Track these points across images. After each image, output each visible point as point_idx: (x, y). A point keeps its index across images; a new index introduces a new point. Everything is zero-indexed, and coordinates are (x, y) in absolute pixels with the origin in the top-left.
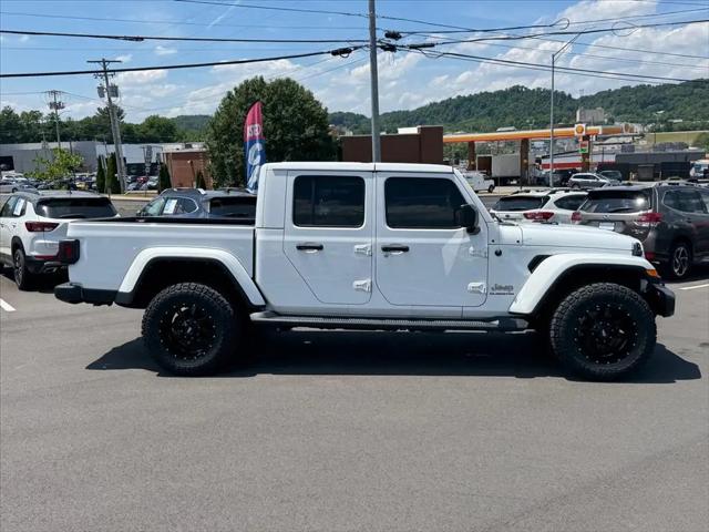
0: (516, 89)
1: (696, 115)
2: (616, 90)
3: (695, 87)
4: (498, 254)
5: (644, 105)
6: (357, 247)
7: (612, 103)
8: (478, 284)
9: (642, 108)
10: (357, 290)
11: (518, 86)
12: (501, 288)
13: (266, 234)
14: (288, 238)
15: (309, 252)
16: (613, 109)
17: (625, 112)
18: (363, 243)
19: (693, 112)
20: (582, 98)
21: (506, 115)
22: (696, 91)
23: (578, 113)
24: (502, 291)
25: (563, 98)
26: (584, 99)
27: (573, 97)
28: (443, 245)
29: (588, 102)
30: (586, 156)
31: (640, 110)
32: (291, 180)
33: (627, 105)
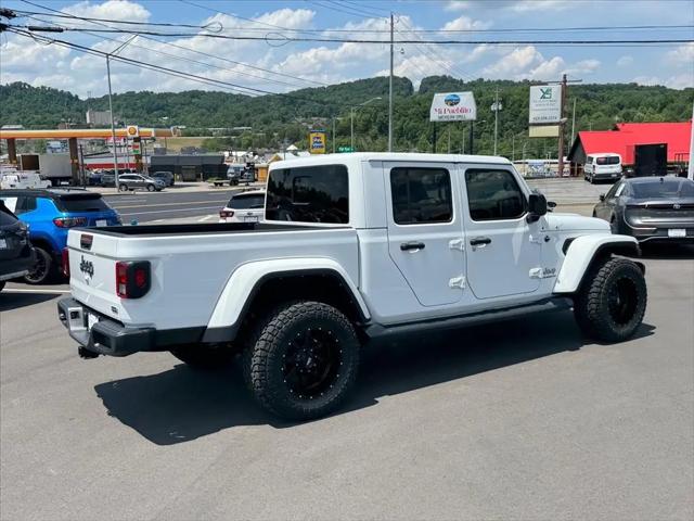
0: (17, 86)
1: (196, 123)
2: (122, 95)
3: (193, 97)
4: (547, 240)
5: (150, 111)
6: (452, 242)
7: (119, 107)
8: (537, 269)
9: (148, 113)
10: (452, 288)
11: (20, 83)
12: (548, 271)
13: (372, 235)
14: (392, 238)
15: (412, 252)
16: (121, 113)
17: (133, 116)
18: (456, 238)
19: (194, 120)
20: (89, 99)
21: (10, 112)
22: (193, 101)
23: (88, 114)
25: (70, 99)
26: (91, 101)
27: (80, 98)
29: (96, 104)
30: (138, 157)
31: (146, 116)
32: (388, 171)
33: (134, 110)
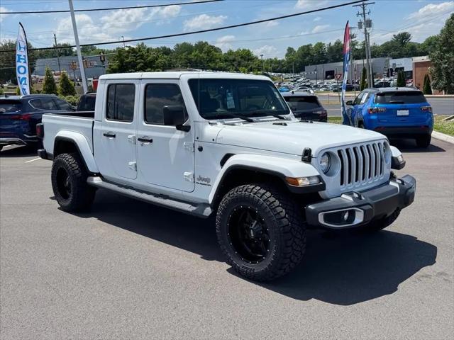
4: (201, 149)
6: (129, 137)
12: (203, 180)
18: (132, 135)
24: (204, 182)
28: (170, 139)
32: (106, 86)
